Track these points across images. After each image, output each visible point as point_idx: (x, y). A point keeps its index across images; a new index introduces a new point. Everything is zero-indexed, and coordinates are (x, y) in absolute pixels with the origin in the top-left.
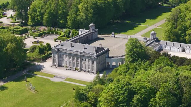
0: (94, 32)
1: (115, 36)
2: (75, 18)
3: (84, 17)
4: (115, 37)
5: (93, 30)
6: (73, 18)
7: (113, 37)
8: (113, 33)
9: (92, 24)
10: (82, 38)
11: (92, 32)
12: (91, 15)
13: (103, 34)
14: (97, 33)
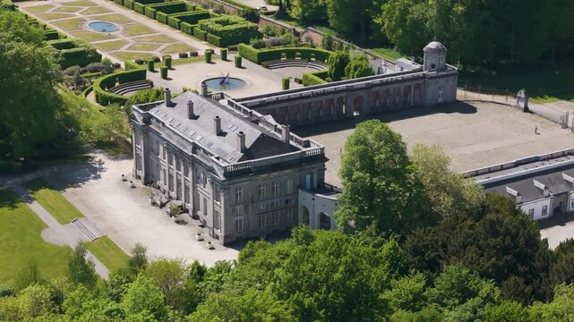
0: (432, 78)
1: (531, 106)
2: (405, 12)
3: (433, 13)
4: (526, 110)
5: (433, 66)
6: (397, 12)
7: (518, 107)
8: (522, 94)
9: (433, 45)
10: (362, 93)
11: (424, 77)
12: (461, 8)
13: (483, 92)
14: (452, 82)
